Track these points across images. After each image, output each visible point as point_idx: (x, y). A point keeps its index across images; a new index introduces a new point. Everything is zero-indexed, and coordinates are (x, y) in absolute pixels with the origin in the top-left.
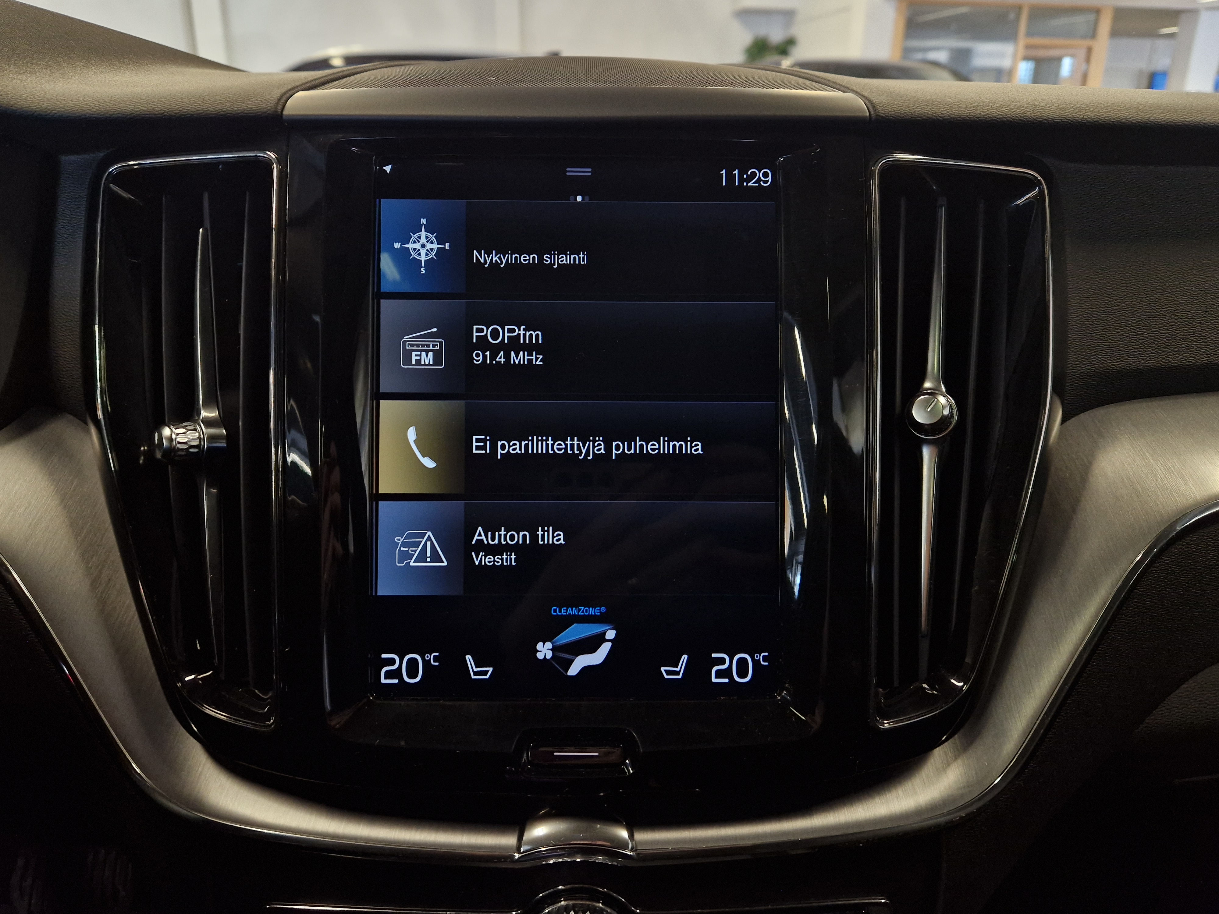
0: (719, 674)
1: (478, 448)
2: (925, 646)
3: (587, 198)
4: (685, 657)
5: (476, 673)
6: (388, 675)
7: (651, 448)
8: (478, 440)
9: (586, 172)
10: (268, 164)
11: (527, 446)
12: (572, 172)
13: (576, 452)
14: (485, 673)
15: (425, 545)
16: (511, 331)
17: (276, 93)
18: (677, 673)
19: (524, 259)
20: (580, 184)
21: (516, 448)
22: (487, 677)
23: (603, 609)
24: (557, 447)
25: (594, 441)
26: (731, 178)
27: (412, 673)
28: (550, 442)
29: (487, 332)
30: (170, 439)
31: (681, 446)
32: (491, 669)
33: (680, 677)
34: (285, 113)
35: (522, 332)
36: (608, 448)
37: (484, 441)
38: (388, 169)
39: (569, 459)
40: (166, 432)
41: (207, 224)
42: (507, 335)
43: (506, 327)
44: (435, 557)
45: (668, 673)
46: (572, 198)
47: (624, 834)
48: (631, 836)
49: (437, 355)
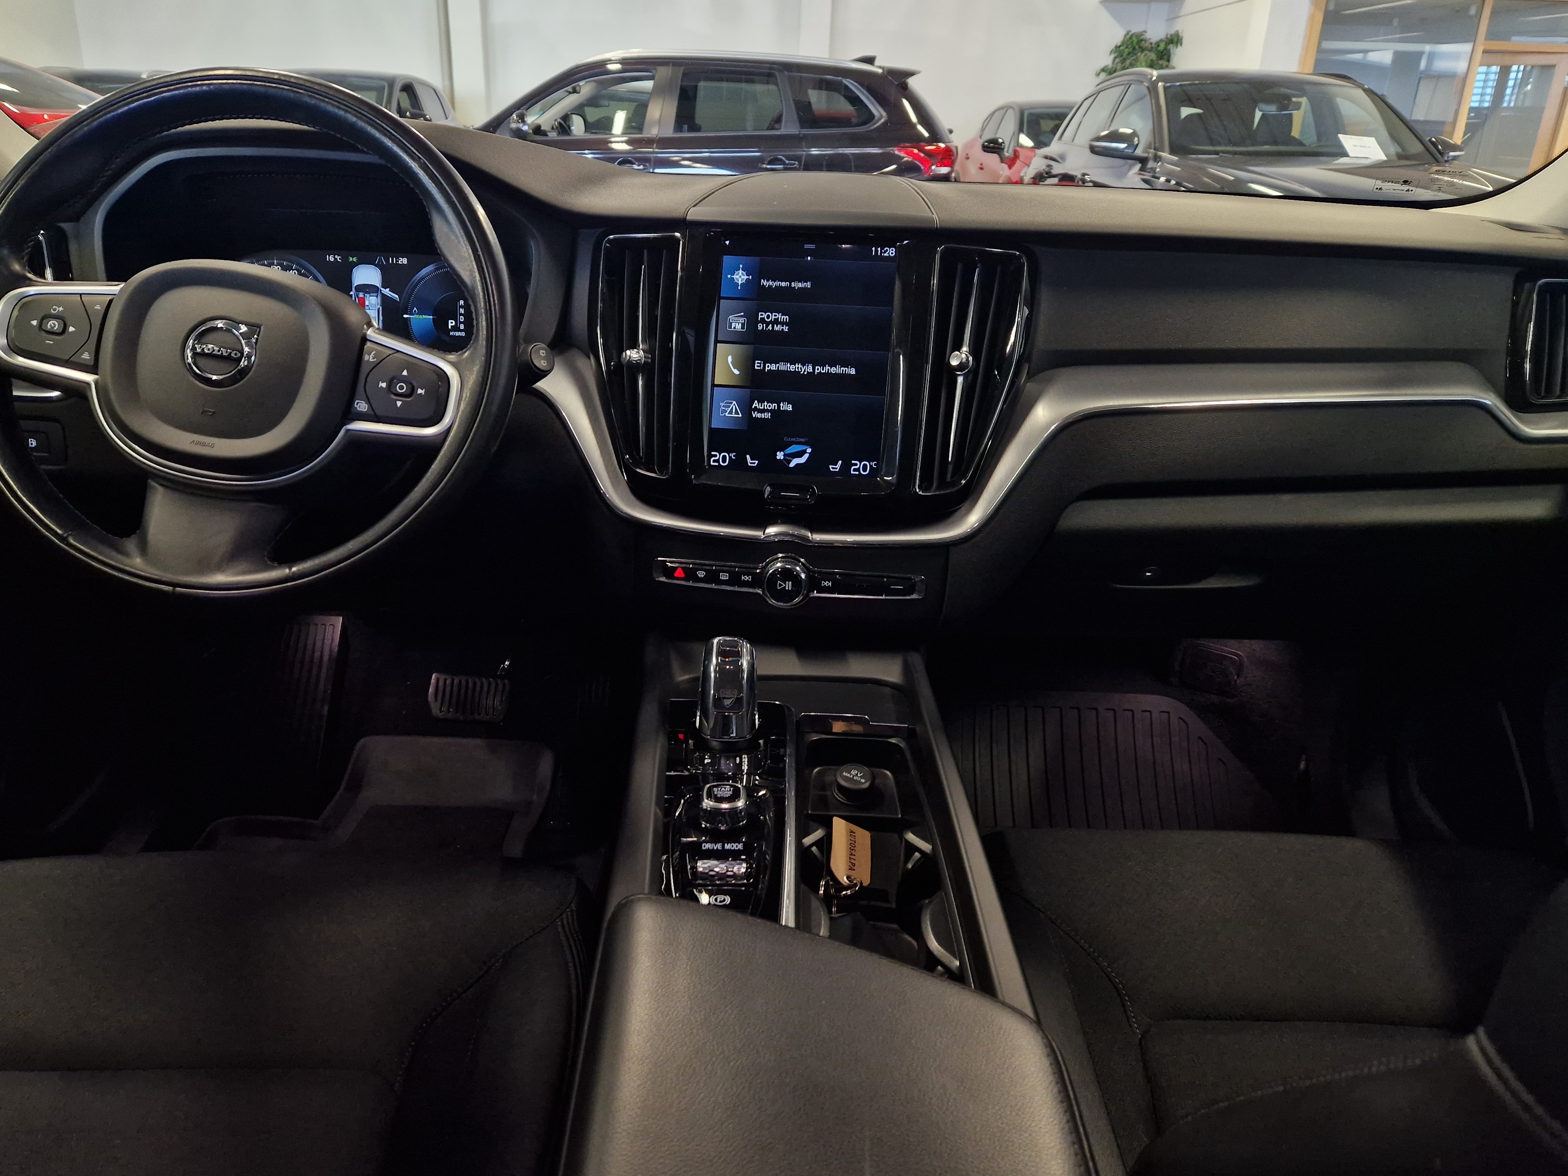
0: (855, 470)
1: (757, 366)
2: (950, 468)
3: (812, 258)
4: (840, 462)
5: (751, 463)
6: (714, 461)
7: (833, 370)
8: (758, 363)
9: (812, 246)
10: (677, 241)
11: (778, 367)
12: (806, 246)
13: (800, 370)
14: (754, 463)
15: (732, 408)
16: (775, 316)
17: (683, 211)
18: (837, 468)
19: (783, 284)
20: (809, 252)
21: (773, 367)
22: (755, 465)
23: (807, 439)
24: (792, 368)
25: (808, 366)
26: (876, 251)
27: (724, 461)
28: (789, 365)
29: (765, 316)
30: (630, 357)
31: (846, 370)
32: (757, 462)
33: (837, 470)
34: (687, 218)
35: (780, 317)
36: (814, 369)
37: (760, 363)
38: (727, 242)
39: (796, 373)
40: (628, 352)
41: (646, 263)
42: (773, 317)
43: (773, 314)
44: (737, 413)
45: (833, 468)
46: (806, 258)
47: (810, 535)
48: (812, 536)
49: (743, 325)
